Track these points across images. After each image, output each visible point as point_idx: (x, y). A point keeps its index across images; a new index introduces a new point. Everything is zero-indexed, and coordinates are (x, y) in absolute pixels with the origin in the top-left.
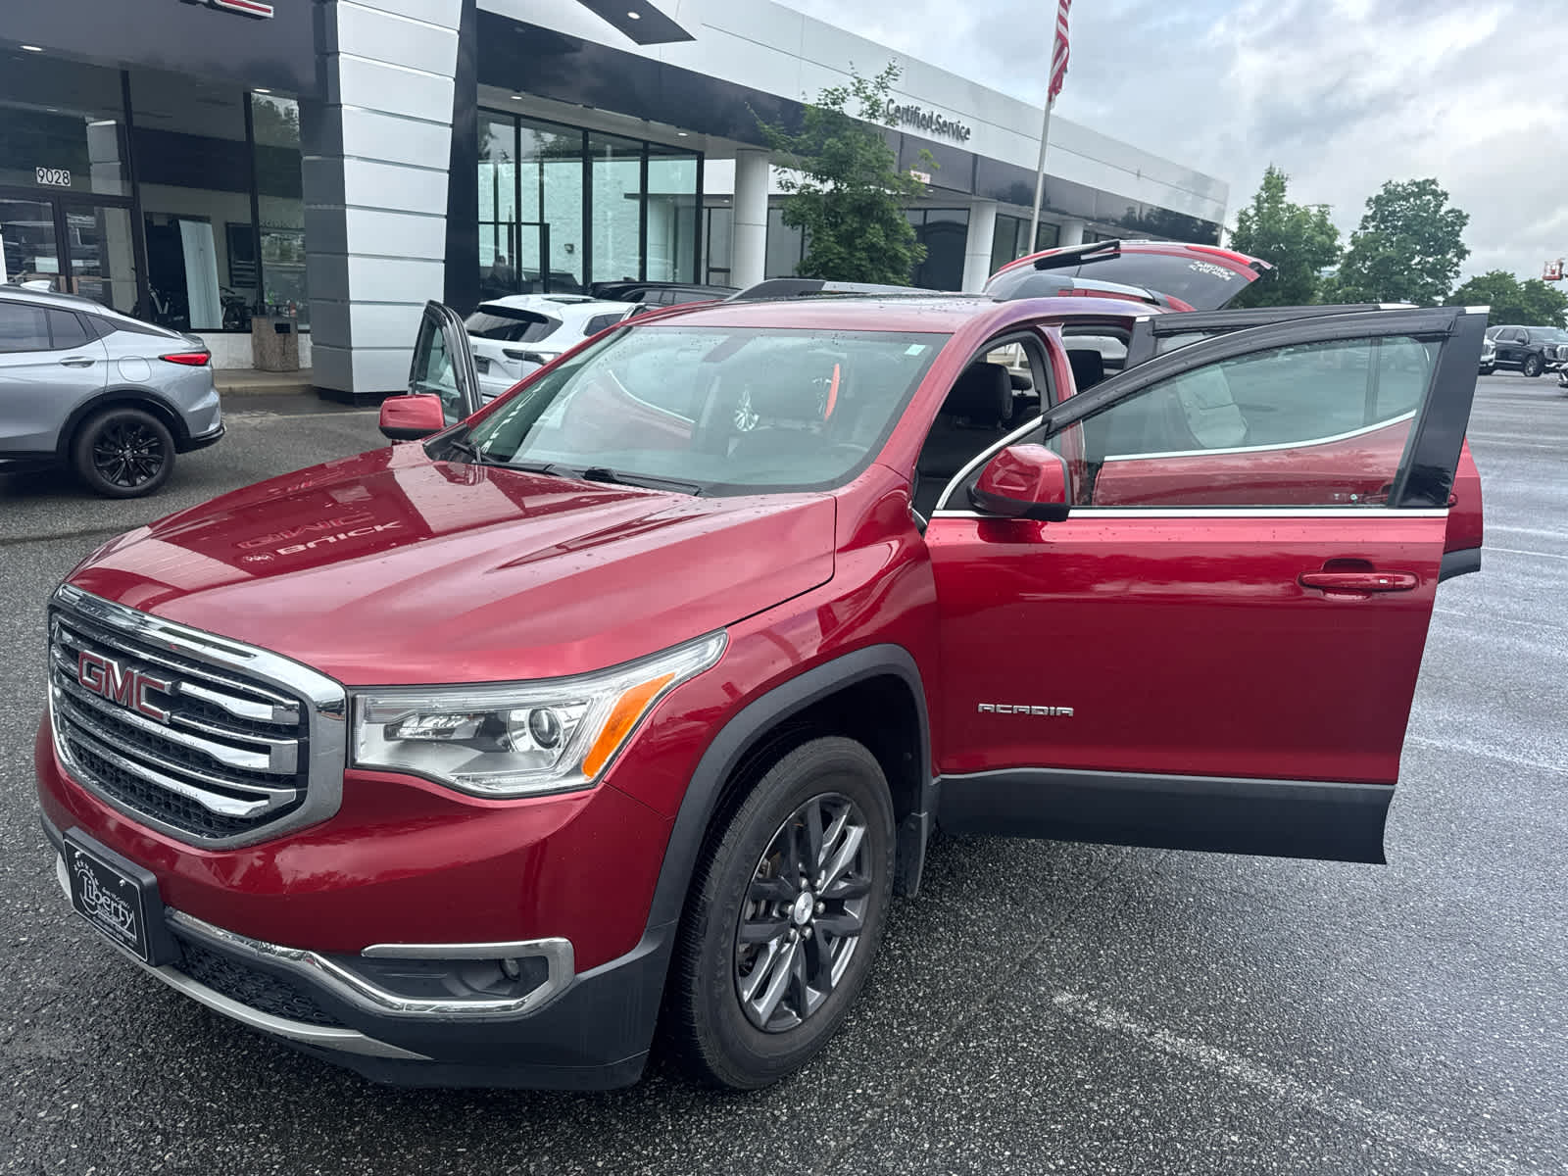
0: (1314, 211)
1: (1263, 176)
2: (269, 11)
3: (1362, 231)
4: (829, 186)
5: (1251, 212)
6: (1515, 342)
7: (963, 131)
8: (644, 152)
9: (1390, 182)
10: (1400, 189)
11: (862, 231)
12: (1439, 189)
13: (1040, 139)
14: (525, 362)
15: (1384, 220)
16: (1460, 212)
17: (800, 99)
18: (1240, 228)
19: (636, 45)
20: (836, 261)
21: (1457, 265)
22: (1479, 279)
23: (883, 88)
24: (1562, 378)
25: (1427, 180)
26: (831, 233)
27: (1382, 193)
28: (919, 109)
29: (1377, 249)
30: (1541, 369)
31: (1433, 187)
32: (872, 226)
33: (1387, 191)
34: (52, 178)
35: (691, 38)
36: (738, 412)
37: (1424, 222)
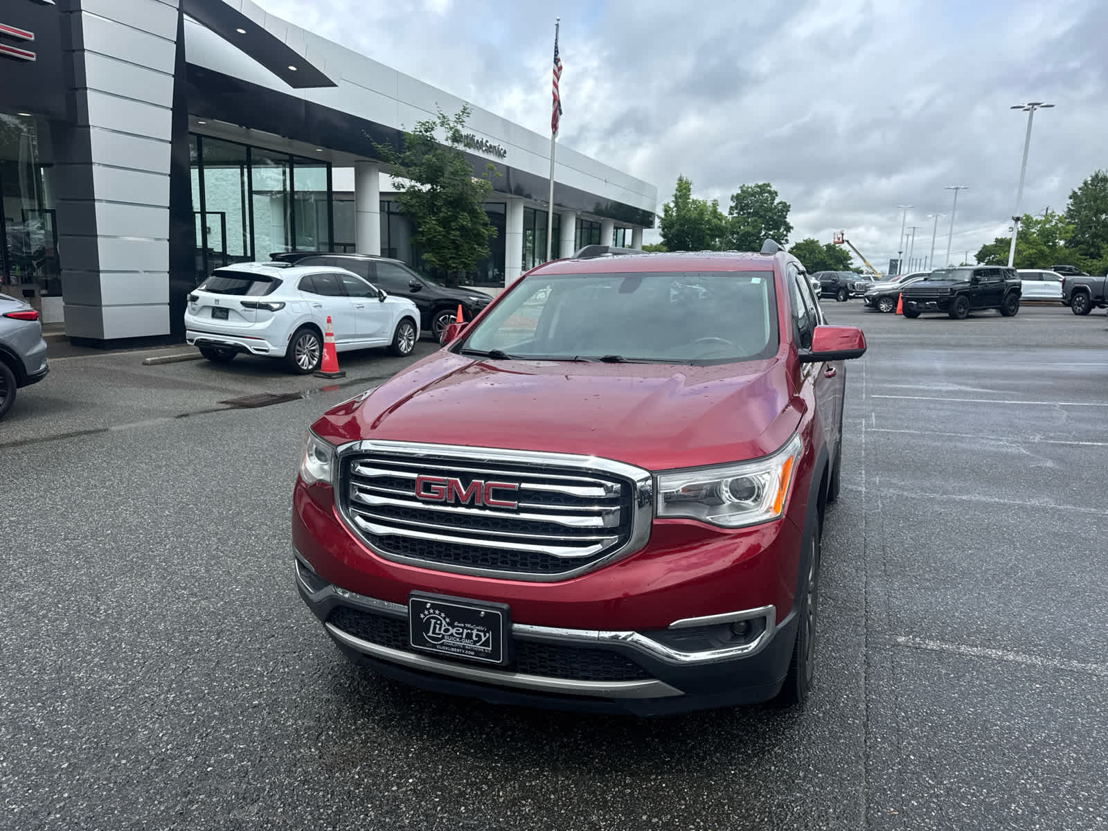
0: (709, 204)
1: (677, 182)
2: (32, 56)
3: (731, 216)
4: (428, 187)
5: (672, 205)
6: (830, 281)
7: (502, 151)
8: (291, 161)
9: (744, 185)
10: (750, 189)
11: (455, 218)
12: (772, 189)
13: (550, 158)
14: (259, 310)
15: (742, 209)
16: (785, 203)
17: (400, 128)
18: (665, 215)
19: (292, 88)
20: (438, 237)
21: (786, 236)
22: (799, 244)
23: (460, 122)
24: (865, 301)
25: (765, 184)
26: (433, 218)
27: (740, 192)
28: (475, 136)
29: (740, 227)
30: (847, 298)
31: (769, 188)
32: (462, 213)
33: (743, 191)
35: (336, 86)
36: (400, 339)
37: (767, 210)
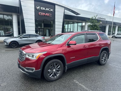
4: (92, 24)
7: (105, 19)
8: (78, 23)
13: (113, 19)
19: (76, 15)
28: (101, 18)
32: (95, 27)
34: (39, 27)
